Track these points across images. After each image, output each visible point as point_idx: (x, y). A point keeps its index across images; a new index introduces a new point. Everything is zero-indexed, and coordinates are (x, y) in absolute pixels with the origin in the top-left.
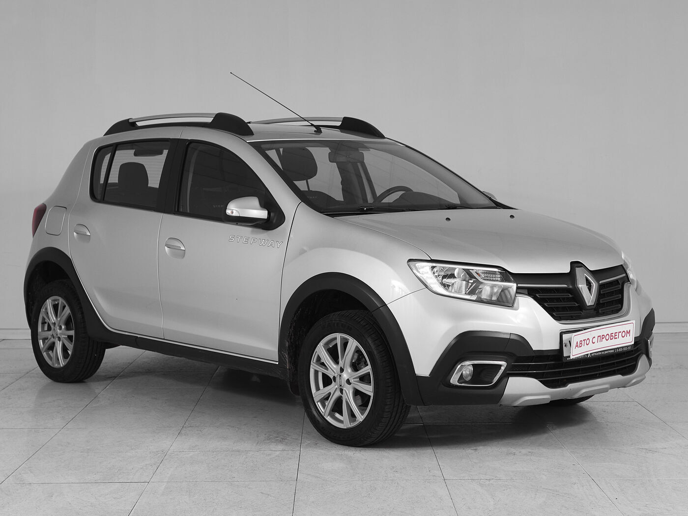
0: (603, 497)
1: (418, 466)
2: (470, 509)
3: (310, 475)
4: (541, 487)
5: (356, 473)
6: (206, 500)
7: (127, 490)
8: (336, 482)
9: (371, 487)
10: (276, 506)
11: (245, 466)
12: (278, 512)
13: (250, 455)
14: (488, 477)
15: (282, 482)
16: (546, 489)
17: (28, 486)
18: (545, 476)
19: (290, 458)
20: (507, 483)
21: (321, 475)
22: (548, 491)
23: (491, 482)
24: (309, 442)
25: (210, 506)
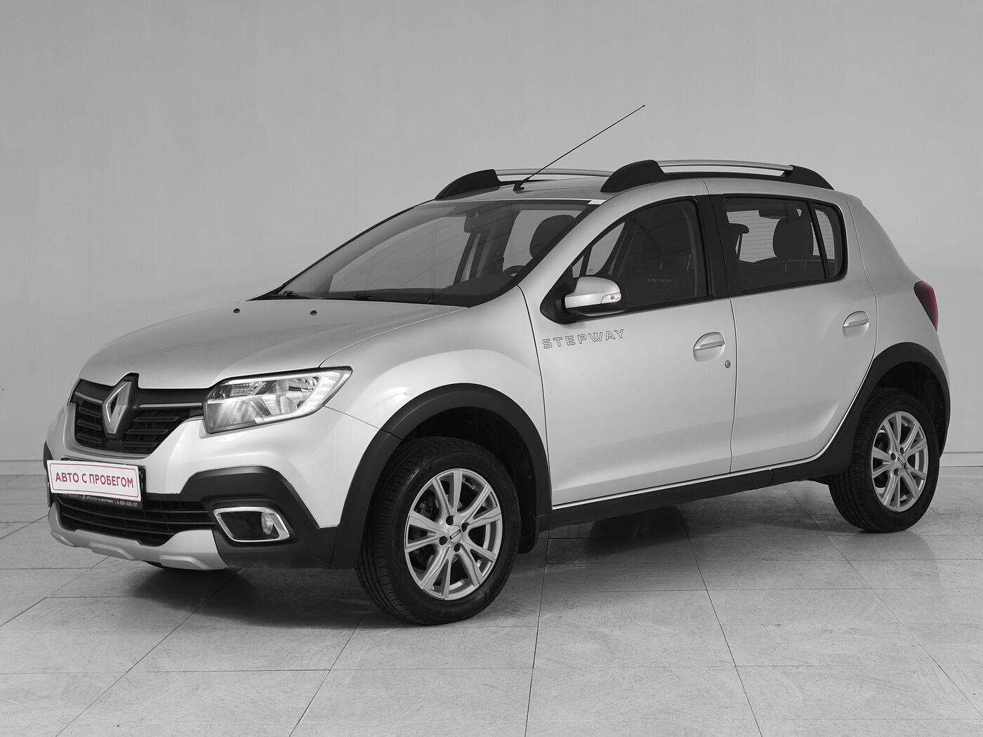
0: (954, 690)
1: (700, 648)
2: (770, 706)
3: (551, 660)
4: (868, 676)
5: (615, 658)
6: (408, 694)
7: (301, 680)
8: (587, 670)
9: (635, 676)
10: (504, 703)
11: (462, 647)
12: (507, 711)
13: (469, 632)
14: (795, 663)
15: (512, 670)
16: (876, 679)
17: (164, 676)
18: (874, 661)
19: (524, 637)
20: (820, 671)
21: (567, 661)
22: (878, 682)
23: (801, 669)
24: (551, 615)
25: (414, 703)
